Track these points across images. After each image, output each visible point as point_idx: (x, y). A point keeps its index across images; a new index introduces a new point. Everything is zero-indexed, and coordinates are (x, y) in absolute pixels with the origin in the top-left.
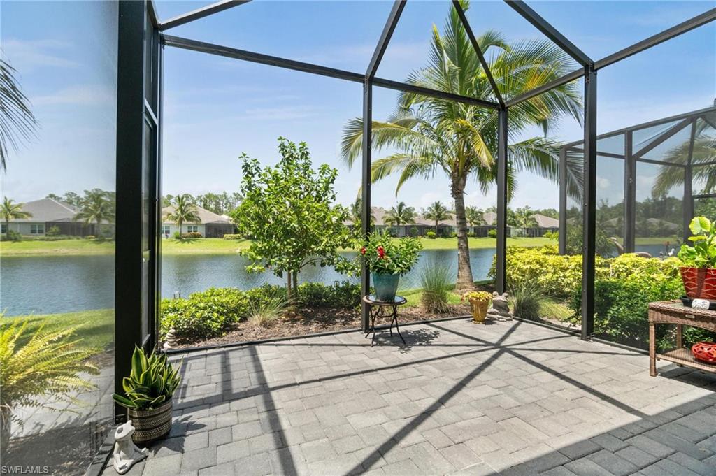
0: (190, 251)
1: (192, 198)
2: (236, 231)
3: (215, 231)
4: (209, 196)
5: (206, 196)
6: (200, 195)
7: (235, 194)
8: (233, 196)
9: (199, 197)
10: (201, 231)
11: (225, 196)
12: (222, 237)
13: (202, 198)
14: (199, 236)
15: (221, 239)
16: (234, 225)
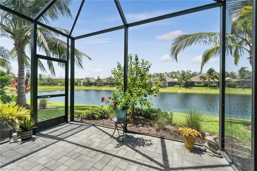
0: (163, 91)
1: (167, 73)
2: (179, 84)
3: (172, 84)
4: (173, 72)
5: (172, 72)
6: (170, 72)
7: (182, 71)
8: (181, 72)
9: (169, 73)
10: (167, 84)
11: (178, 72)
12: (174, 86)
13: (170, 73)
14: (166, 86)
15: (173, 87)
16: (178, 82)
